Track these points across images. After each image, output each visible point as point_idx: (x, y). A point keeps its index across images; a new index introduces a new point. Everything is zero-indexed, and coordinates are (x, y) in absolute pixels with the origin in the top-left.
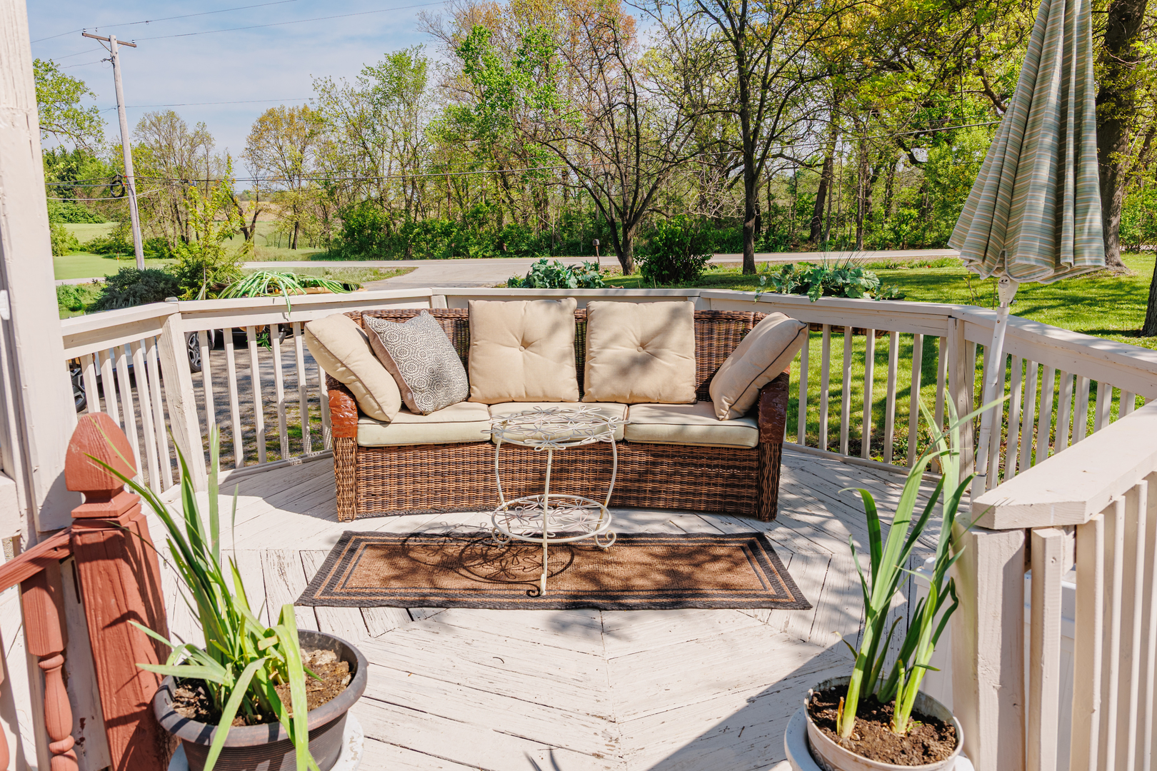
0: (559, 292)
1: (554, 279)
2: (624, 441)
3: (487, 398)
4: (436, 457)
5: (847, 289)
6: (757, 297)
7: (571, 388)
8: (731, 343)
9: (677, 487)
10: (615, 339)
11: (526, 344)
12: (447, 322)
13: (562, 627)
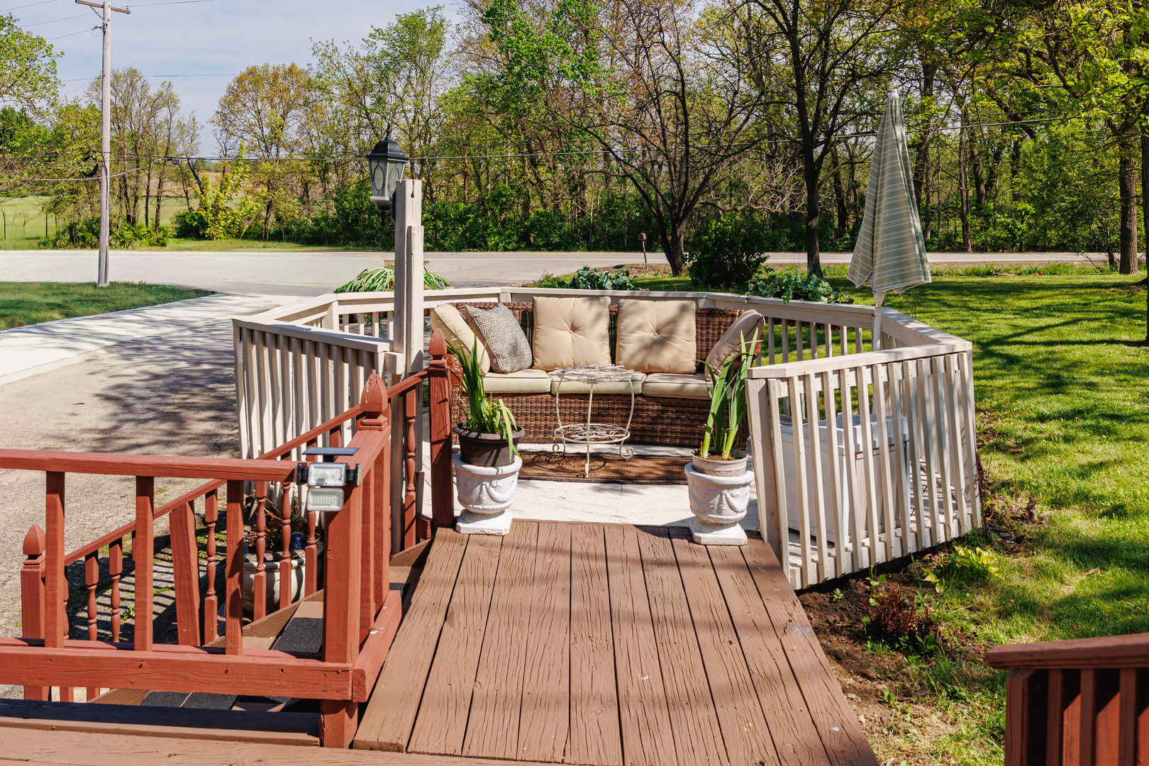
0: (597, 292)
1: (593, 281)
2: (641, 395)
3: (546, 367)
4: (513, 402)
5: (810, 295)
6: (747, 299)
7: (607, 361)
8: (722, 331)
9: (679, 429)
10: (640, 327)
11: (574, 328)
12: (517, 312)
13: (599, 490)
